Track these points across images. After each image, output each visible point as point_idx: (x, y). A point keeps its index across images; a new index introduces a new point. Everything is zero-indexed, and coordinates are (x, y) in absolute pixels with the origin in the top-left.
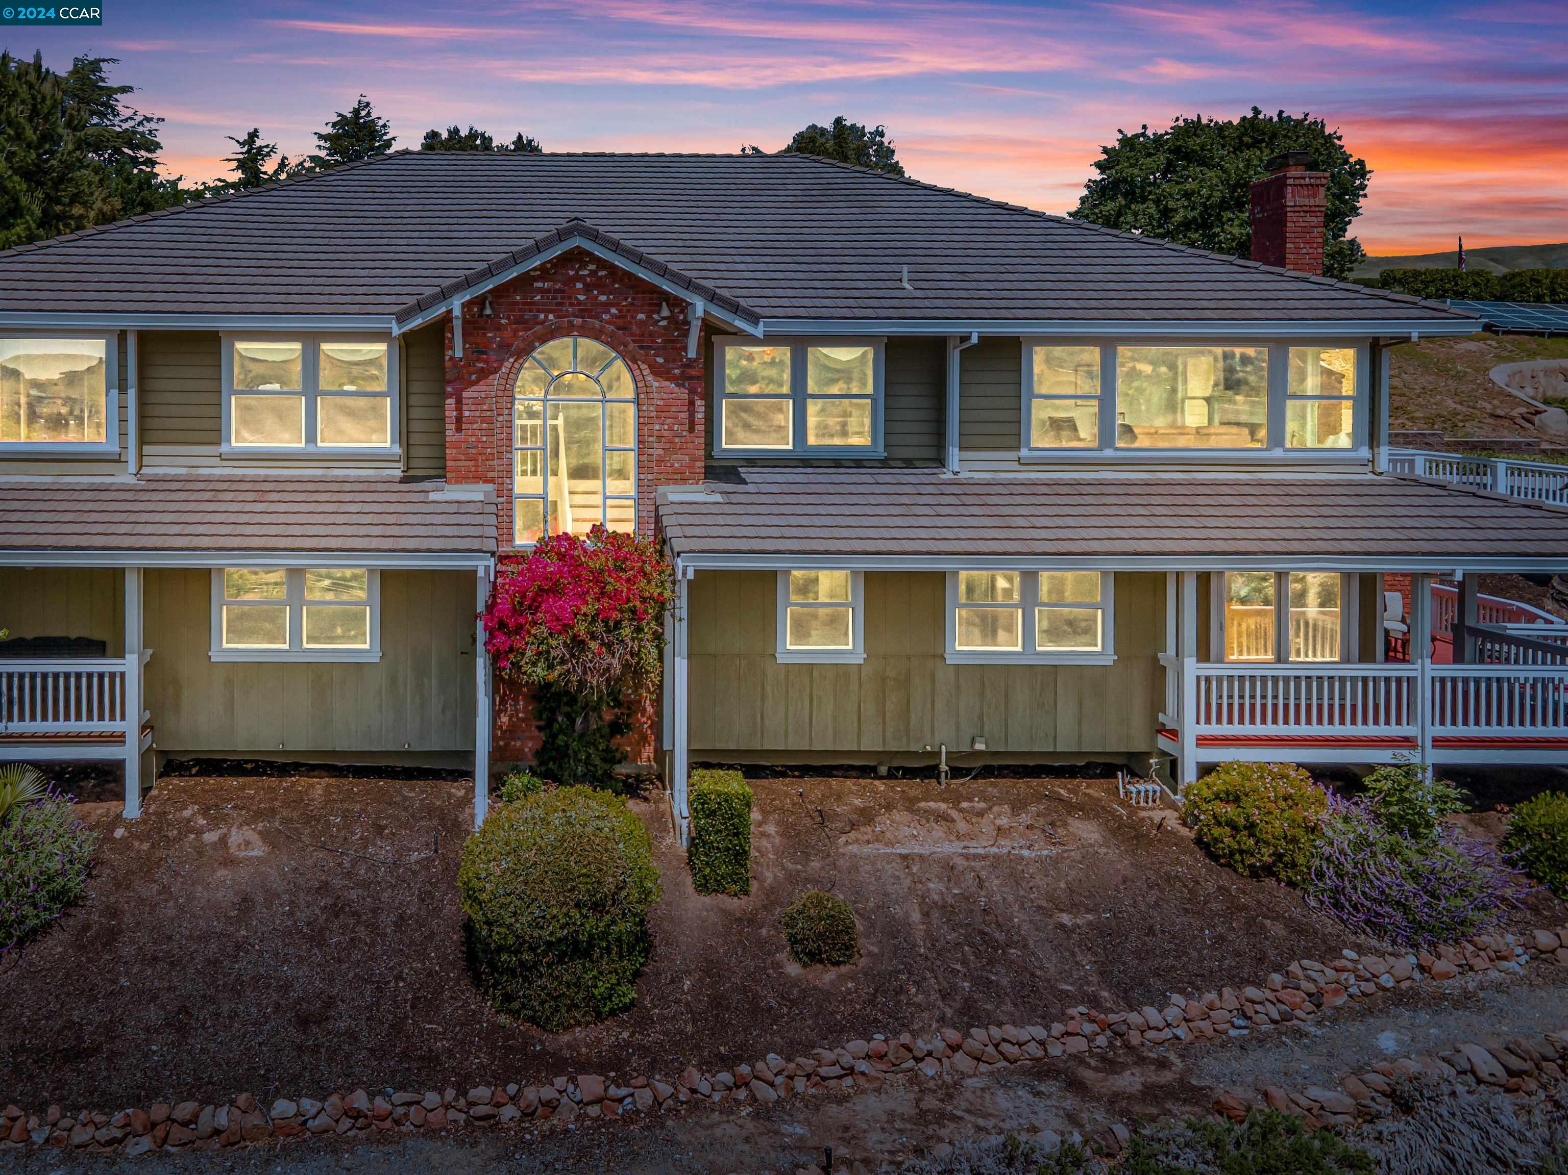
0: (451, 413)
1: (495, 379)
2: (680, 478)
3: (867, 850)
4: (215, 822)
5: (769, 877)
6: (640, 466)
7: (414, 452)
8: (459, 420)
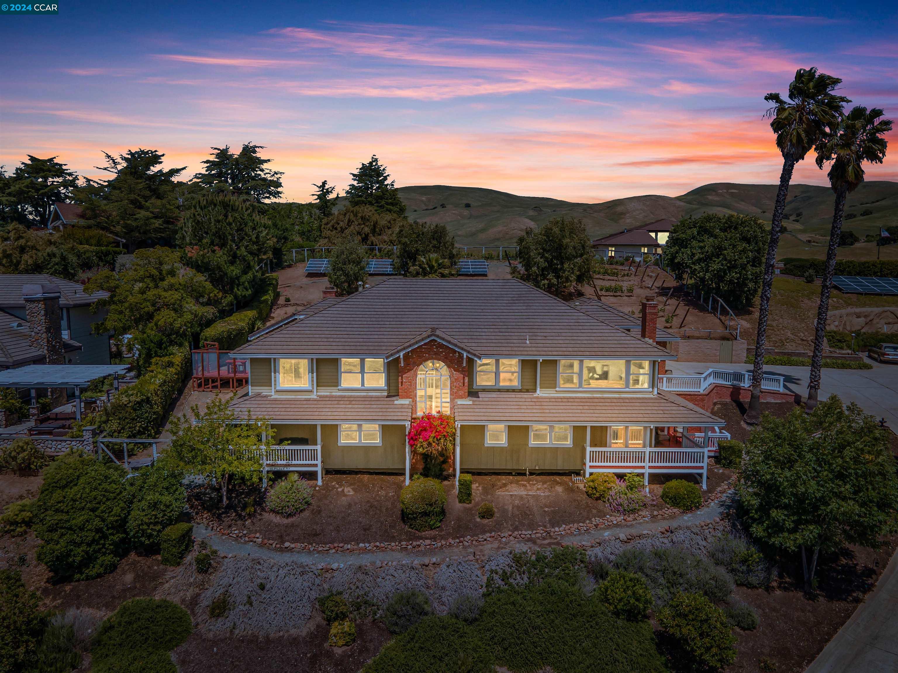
0: (400, 380)
1: (412, 372)
2: (461, 397)
3: (503, 493)
4: (341, 486)
5: (477, 499)
6: (451, 394)
7: (391, 388)
8: (402, 382)
